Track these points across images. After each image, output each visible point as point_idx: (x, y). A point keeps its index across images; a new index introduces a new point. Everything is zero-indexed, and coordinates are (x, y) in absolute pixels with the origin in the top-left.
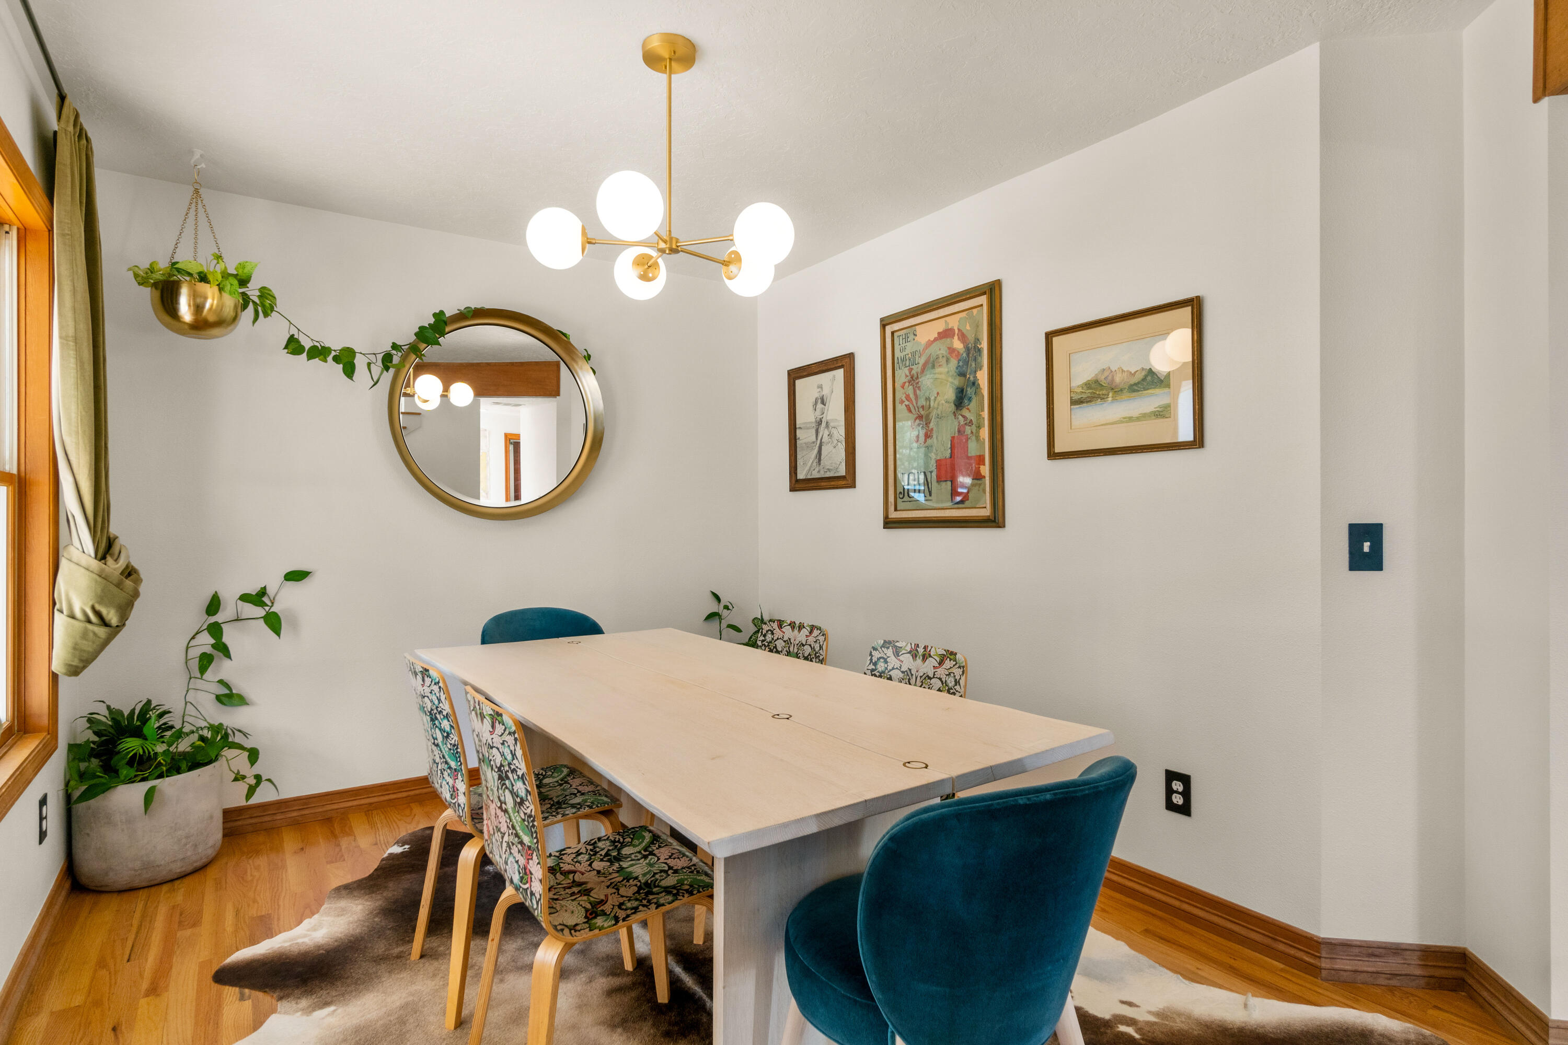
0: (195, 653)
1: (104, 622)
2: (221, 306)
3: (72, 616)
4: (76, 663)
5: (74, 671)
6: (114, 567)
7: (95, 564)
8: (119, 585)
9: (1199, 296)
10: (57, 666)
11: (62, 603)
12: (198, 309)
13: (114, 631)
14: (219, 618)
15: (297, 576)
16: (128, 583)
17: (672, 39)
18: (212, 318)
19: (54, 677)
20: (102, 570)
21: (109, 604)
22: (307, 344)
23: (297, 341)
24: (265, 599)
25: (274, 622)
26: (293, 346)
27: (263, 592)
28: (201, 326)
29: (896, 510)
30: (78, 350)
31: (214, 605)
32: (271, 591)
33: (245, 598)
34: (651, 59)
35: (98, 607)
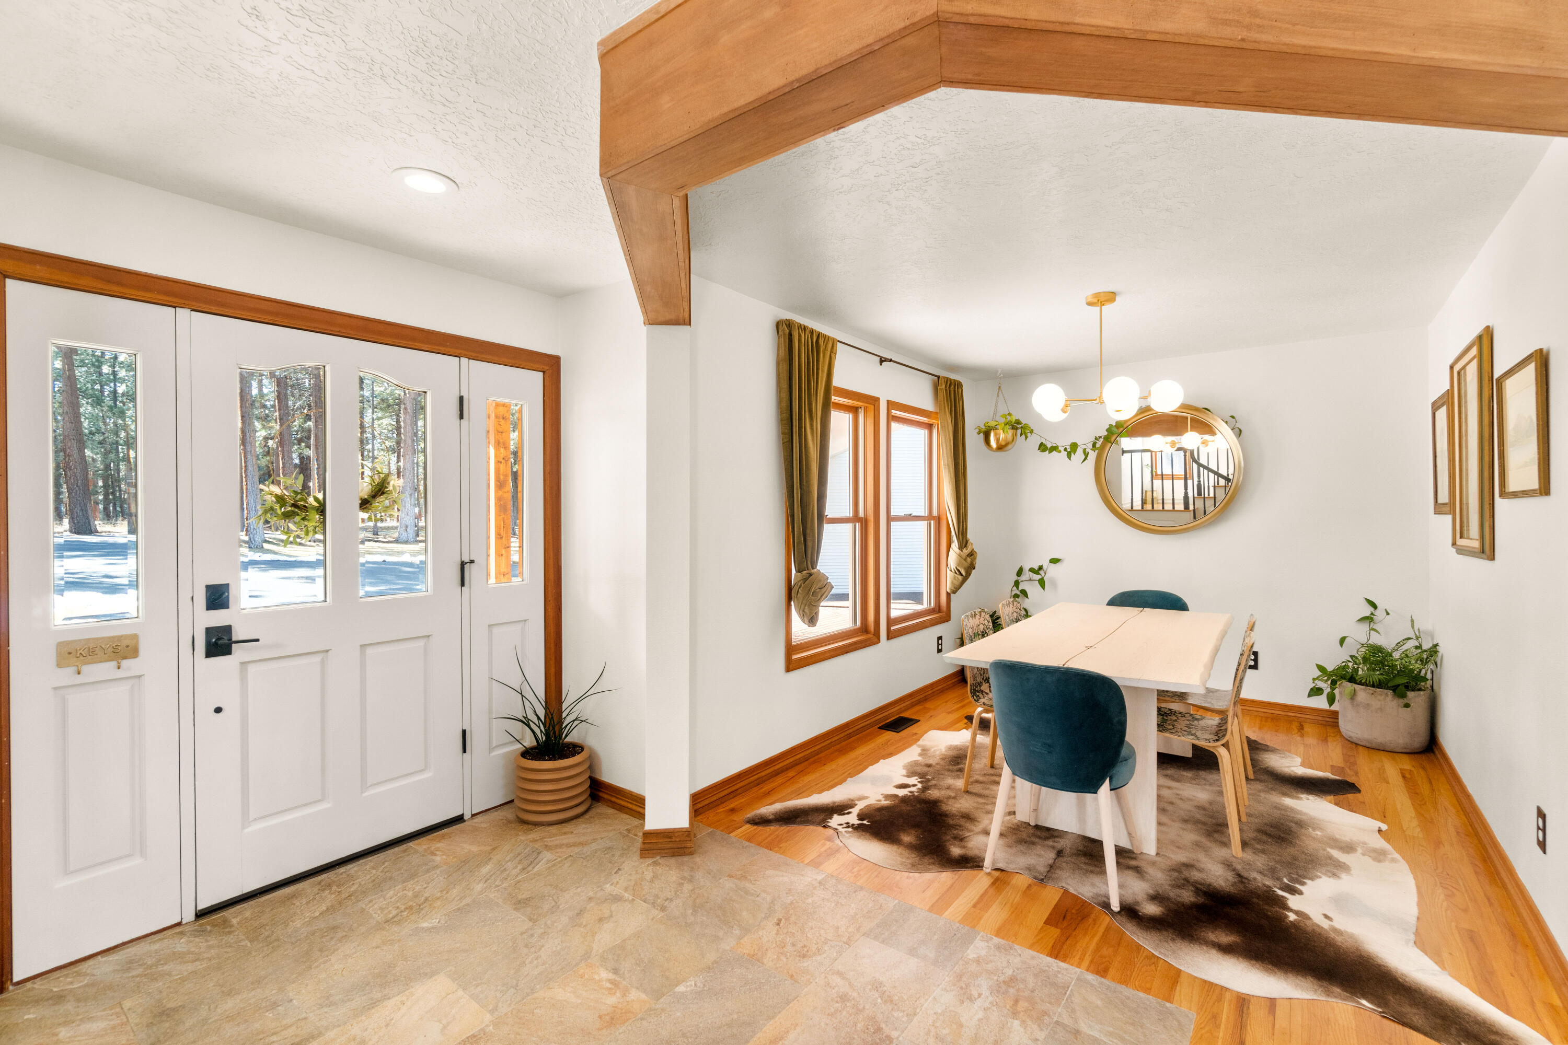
0: (1013, 593)
1: (961, 574)
2: (1006, 437)
3: (951, 571)
4: (953, 589)
5: (954, 592)
6: (966, 552)
7: (957, 550)
8: (965, 560)
9: (1541, 350)
10: (948, 590)
11: (949, 566)
12: (998, 440)
13: (965, 579)
14: (1020, 579)
15: (1054, 561)
16: (969, 560)
17: (1097, 295)
18: (1003, 443)
19: (948, 595)
20: (960, 553)
21: (961, 567)
22: (1049, 446)
23: (1045, 445)
24: (1042, 572)
25: (1042, 583)
26: (1042, 447)
27: (1041, 568)
28: (1001, 448)
29: (1461, 537)
30: (949, 469)
31: (1020, 572)
32: (1045, 567)
33: (1032, 570)
34: (1089, 304)
35: (958, 568)
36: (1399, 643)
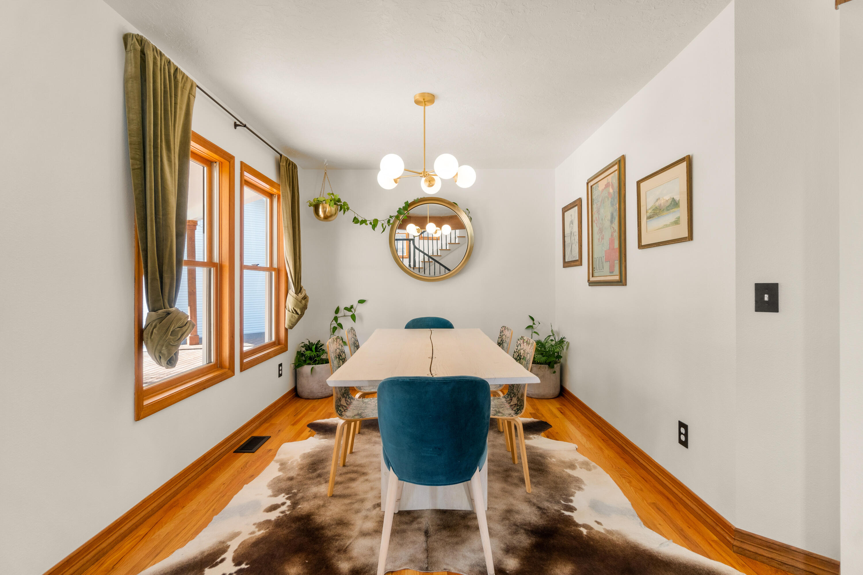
0: (332, 326)
1: (297, 313)
2: (331, 210)
3: (289, 311)
4: (290, 325)
5: (291, 328)
6: (301, 296)
7: (295, 295)
8: (301, 302)
9: (689, 155)
10: (287, 326)
11: (287, 307)
12: (325, 212)
13: (300, 316)
14: (338, 315)
15: (361, 302)
16: (303, 302)
17: (423, 94)
18: (329, 215)
19: (286, 330)
20: (296, 297)
21: (297, 308)
22: (360, 219)
23: (357, 219)
24: (352, 310)
25: (353, 317)
26: (356, 220)
27: (352, 307)
28: (326, 218)
29: (593, 276)
30: (288, 230)
31: (337, 311)
32: (354, 307)
33: (346, 309)
34: (417, 102)
35: (295, 308)
36: (546, 339)
